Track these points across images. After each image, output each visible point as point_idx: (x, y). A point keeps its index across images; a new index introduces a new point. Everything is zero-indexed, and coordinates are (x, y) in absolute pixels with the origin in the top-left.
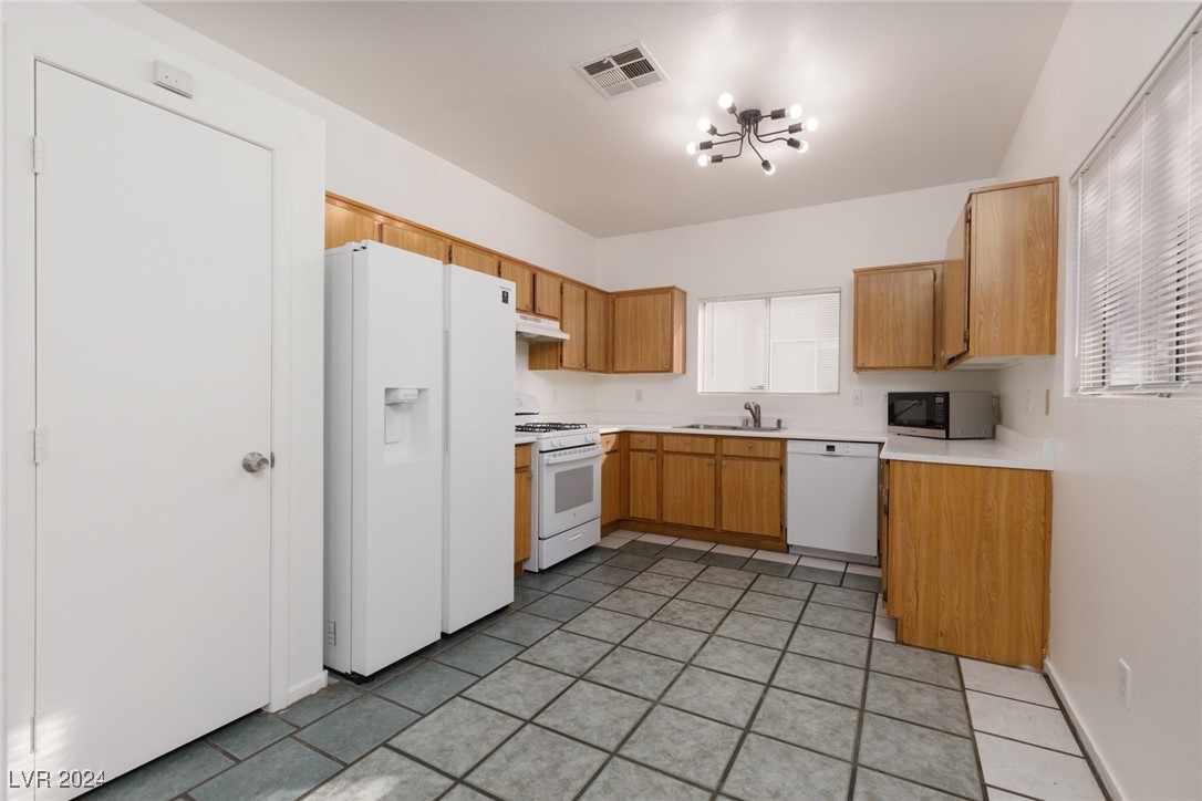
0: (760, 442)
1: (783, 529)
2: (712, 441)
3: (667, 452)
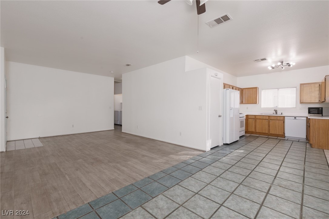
0: (279, 117)
1: (284, 133)
2: (267, 117)
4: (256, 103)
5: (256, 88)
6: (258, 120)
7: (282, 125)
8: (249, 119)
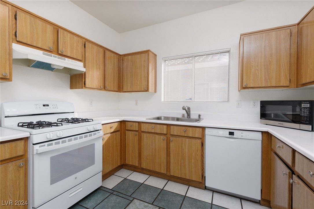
0: (191, 128)
1: (203, 177)
2: (165, 127)
3: (144, 132)
4: (147, 90)
5: (147, 52)
6: (145, 135)
7: (199, 153)
8: (127, 132)
